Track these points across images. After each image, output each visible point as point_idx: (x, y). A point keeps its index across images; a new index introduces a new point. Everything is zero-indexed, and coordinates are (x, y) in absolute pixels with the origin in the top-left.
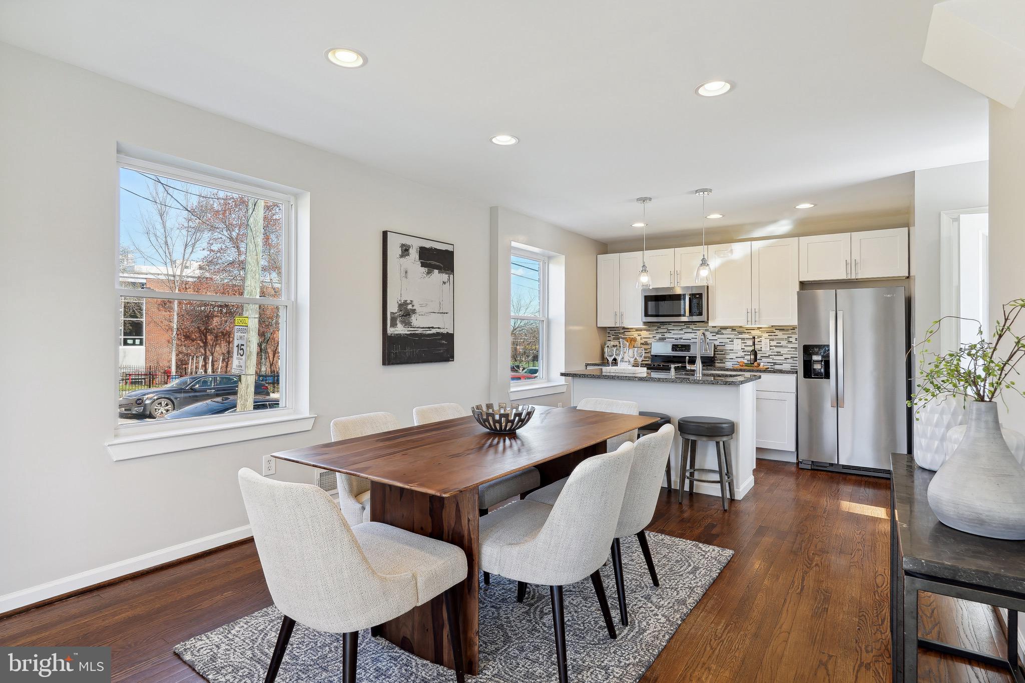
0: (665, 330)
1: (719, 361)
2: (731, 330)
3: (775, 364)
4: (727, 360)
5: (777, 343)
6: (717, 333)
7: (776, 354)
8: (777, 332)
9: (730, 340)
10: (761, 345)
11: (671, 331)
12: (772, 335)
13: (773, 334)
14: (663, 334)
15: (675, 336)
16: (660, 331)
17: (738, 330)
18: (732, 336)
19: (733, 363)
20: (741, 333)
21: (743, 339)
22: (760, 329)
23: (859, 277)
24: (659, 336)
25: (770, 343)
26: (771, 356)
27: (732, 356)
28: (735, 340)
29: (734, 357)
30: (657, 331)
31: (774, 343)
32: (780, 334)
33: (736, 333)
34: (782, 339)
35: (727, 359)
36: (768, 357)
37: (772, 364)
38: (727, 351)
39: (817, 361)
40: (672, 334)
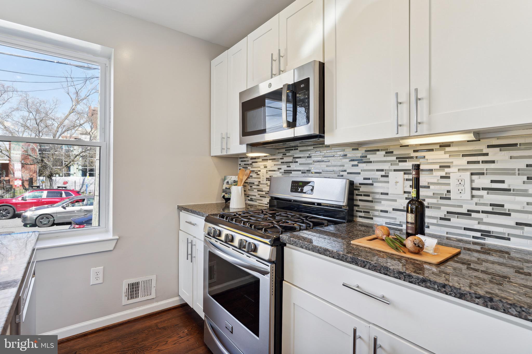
0: (290, 159)
1: (362, 214)
2: (384, 153)
3: (486, 234)
4: (377, 213)
5: (492, 181)
6: (361, 161)
7: (489, 209)
9: (383, 173)
10: (449, 184)
11: (297, 160)
12: (478, 162)
14: (288, 165)
16: (286, 160)
18: (386, 166)
19: (388, 221)
22: (447, 149)
24: (284, 167)
25: (472, 181)
26: (474, 215)
27: (385, 205)
28: (391, 174)
29: (390, 209)
31: (484, 181)
33: (394, 158)
35: (377, 210)
36: (469, 214)
37: (478, 234)
38: (378, 196)
40: (298, 164)
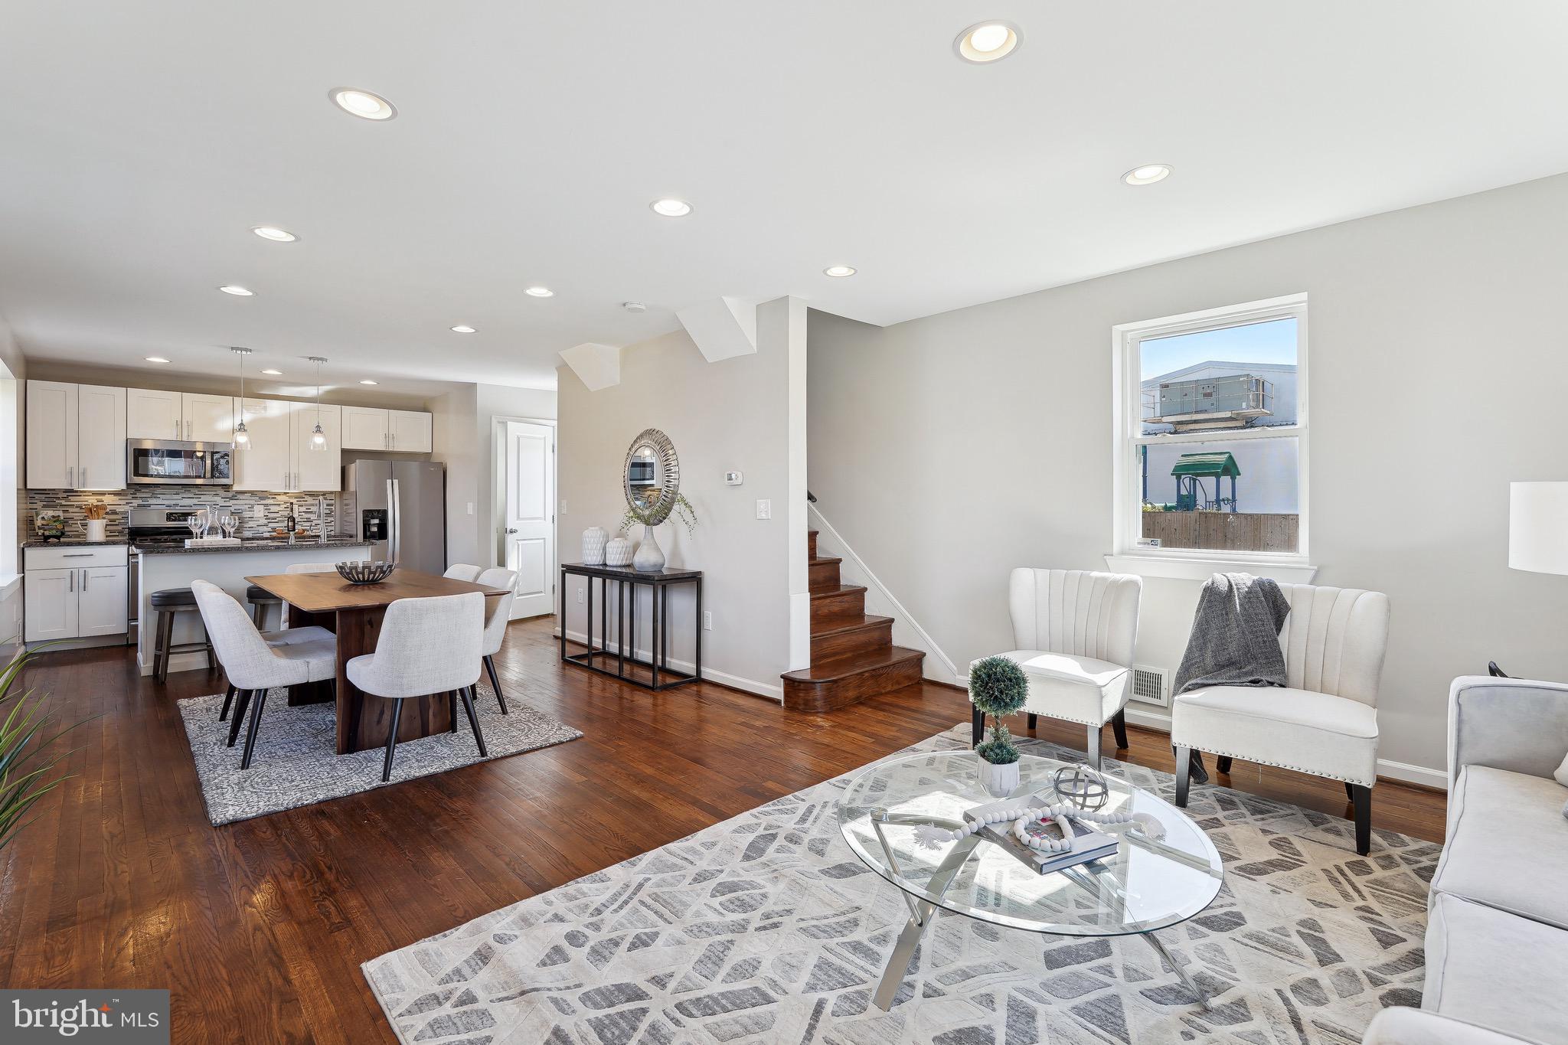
0: (149, 495)
2: (253, 494)
6: (231, 499)
7: (306, 520)
8: (308, 498)
9: (253, 506)
11: (159, 496)
12: (301, 501)
13: (302, 499)
14: (144, 499)
15: (167, 502)
17: (261, 495)
18: (252, 502)
20: (262, 498)
21: (265, 505)
22: (287, 494)
23: (396, 449)
25: (299, 509)
26: (300, 523)
27: (251, 524)
28: (257, 506)
29: (255, 526)
30: (134, 496)
31: (303, 509)
32: (310, 500)
33: (257, 498)
34: (313, 505)
35: (245, 528)
38: (246, 519)
39: (374, 524)
40: (161, 499)
